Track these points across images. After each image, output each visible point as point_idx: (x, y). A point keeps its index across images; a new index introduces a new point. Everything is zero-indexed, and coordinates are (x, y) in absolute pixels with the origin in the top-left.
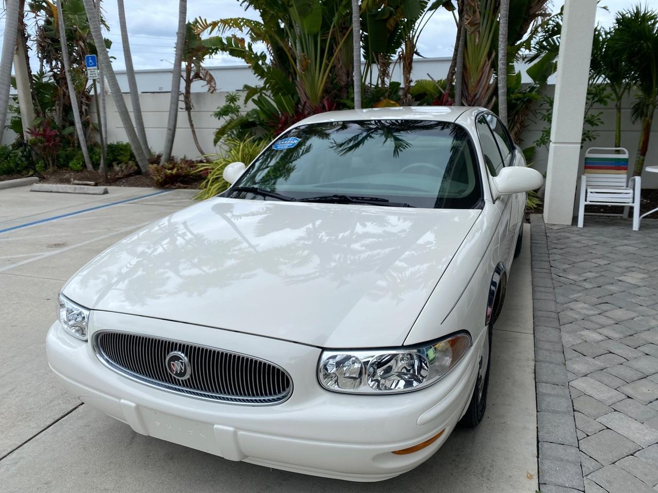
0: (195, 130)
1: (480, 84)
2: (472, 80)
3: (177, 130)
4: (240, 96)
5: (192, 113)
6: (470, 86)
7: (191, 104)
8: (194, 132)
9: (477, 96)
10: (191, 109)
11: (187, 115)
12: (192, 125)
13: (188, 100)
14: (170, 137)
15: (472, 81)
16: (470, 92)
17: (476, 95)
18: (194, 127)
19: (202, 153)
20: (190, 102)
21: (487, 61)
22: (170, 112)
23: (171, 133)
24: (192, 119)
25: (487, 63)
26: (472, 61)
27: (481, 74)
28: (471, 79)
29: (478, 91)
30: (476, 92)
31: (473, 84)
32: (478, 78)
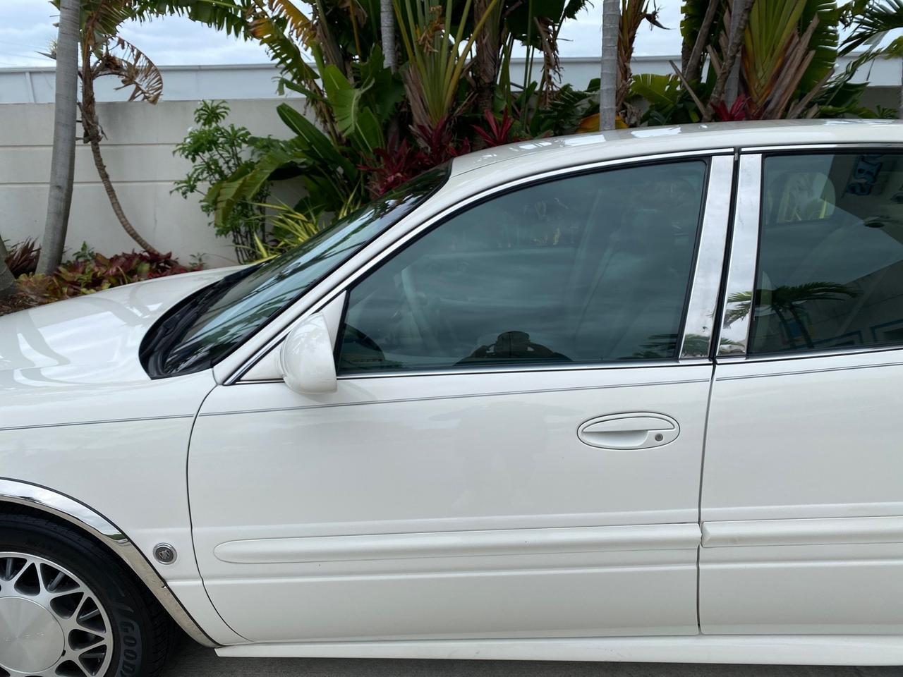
0: (113, 185)
1: (778, 82)
2: (760, 74)
3: (74, 186)
4: (228, 109)
5: (101, 148)
6: (754, 87)
7: (99, 128)
8: (110, 191)
9: (771, 106)
10: (99, 139)
11: (92, 153)
12: (105, 177)
13: (92, 118)
14: (62, 205)
15: (762, 76)
16: (755, 97)
17: (769, 102)
18: (111, 179)
19: (135, 236)
20: (97, 123)
21: (796, 36)
22: (55, 146)
23: (62, 195)
24: (105, 162)
25: (796, 39)
26: (760, 36)
27: (780, 61)
28: (756, 72)
29: (773, 96)
30: (767, 99)
31: (763, 82)
32: (775, 70)
